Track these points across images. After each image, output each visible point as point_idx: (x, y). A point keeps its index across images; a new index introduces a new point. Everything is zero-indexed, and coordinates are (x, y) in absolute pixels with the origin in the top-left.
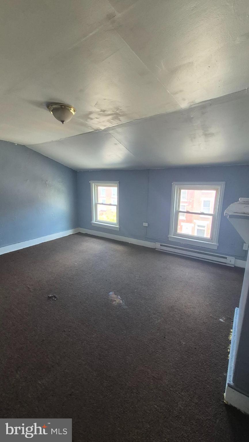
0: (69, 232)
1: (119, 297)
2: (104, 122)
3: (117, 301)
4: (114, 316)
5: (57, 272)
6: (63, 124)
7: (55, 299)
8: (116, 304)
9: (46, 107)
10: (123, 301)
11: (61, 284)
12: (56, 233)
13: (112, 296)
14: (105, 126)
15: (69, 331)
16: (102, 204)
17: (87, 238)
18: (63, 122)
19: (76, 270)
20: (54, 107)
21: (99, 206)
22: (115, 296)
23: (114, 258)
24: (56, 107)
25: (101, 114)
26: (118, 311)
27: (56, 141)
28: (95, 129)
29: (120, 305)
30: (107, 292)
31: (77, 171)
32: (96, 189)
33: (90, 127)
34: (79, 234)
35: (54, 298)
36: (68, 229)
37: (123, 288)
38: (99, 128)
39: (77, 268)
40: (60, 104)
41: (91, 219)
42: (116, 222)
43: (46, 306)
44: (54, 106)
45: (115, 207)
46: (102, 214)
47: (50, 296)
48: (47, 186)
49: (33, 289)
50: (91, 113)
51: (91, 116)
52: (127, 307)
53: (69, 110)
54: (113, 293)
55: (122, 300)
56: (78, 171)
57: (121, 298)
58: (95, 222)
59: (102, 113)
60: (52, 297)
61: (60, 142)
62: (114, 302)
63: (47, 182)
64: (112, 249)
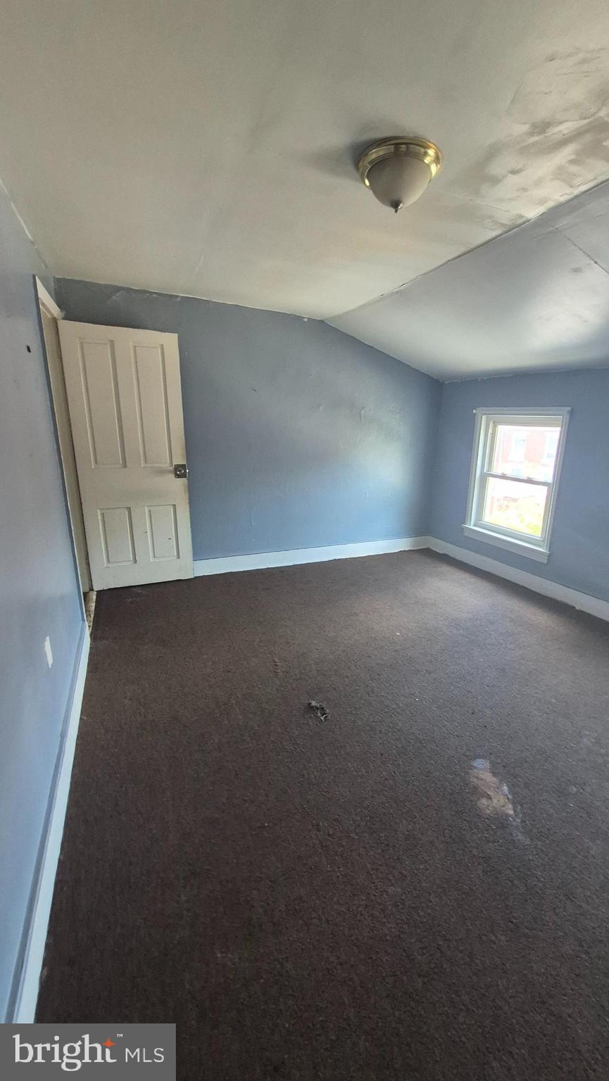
0: (400, 544)
1: (505, 788)
2: (538, 183)
3: (495, 801)
4: (475, 852)
5: (346, 642)
6: (396, 211)
7: (322, 718)
8: (488, 812)
9: (351, 168)
10: (515, 811)
11: (346, 680)
12: (368, 541)
13: (482, 776)
14: (542, 201)
15: (329, 835)
16: (504, 477)
17: (445, 568)
18: (395, 205)
19: (393, 653)
20: (374, 156)
21: (492, 482)
22: (488, 777)
23: (512, 646)
24: (381, 153)
25: (533, 144)
26: (491, 838)
27: (393, 294)
28: (503, 225)
29: (501, 822)
30: (468, 753)
31: (443, 382)
32: (490, 431)
33: (490, 217)
34: (428, 553)
35: (319, 714)
36: (398, 535)
37: (526, 762)
38: (521, 216)
39: (398, 648)
40: (393, 142)
41: (464, 517)
42: (540, 536)
43: (297, 730)
44: (374, 154)
45: (543, 491)
46: (508, 506)
47: (314, 703)
48: (363, 421)
49: (284, 670)
50: (492, 152)
51: (496, 168)
52: (529, 842)
53: (420, 157)
54: (487, 765)
55: (514, 803)
56: (446, 382)
57: (510, 797)
58: (475, 526)
59: (535, 139)
60: (317, 708)
61: (403, 297)
62: (484, 801)
63: (362, 412)
64: (513, 617)
